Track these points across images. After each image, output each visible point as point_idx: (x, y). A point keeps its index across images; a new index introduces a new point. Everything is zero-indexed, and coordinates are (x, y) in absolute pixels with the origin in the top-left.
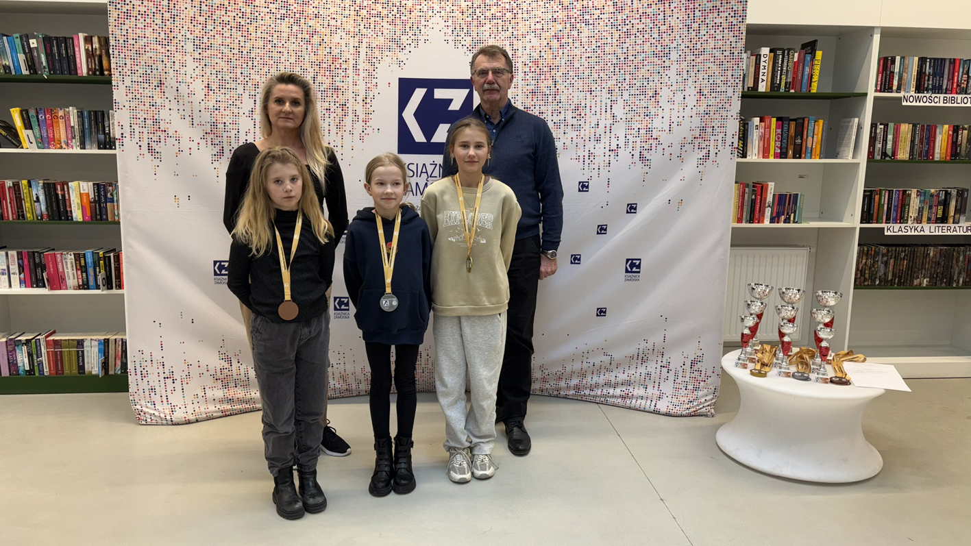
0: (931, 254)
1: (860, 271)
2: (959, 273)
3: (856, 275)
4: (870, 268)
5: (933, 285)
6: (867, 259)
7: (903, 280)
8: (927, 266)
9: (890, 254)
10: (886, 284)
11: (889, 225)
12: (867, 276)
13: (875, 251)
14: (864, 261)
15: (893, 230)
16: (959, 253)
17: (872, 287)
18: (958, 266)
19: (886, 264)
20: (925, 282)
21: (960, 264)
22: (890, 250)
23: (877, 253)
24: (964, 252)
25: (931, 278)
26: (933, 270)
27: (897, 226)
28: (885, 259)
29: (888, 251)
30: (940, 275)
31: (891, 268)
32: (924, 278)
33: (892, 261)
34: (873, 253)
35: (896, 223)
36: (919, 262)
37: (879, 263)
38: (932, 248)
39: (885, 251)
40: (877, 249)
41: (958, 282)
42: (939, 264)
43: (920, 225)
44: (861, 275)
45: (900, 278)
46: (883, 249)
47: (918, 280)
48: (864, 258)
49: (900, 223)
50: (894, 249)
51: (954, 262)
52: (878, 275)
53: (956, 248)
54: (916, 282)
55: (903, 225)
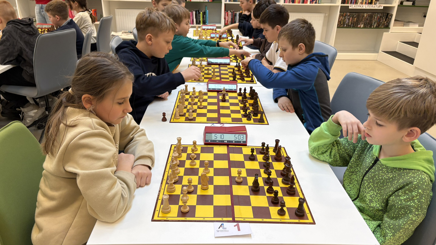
0: (365, 16)
1: (339, 22)
2: (375, 23)
3: (338, 23)
4: (343, 21)
5: (364, 27)
6: (342, 17)
7: (354, 25)
8: (363, 20)
9: (350, 16)
10: (349, 26)
11: (351, 5)
12: (342, 23)
13: (345, 14)
14: (341, 18)
15: (352, 6)
16: (375, 15)
17: (343, 27)
18: (374, 20)
19: (349, 19)
20: (362, 26)
21: (375, 20)
22: (351, 14)
23: (346, 15)
24: (377, 15)
25: (364, 24)
26: (365, 22)
27: (354, 5)
28: (349, 17)
29: (350, 14)
30: (368, 24)
31: (350, 21)
32: (362, 24)
33: (351, 18)
34: (345, 15)
35: (354, 4)
36: (361, 18)
37: (347, 19)
38: (366, 14)
39: (349, 14)
40: (346, 14)
41: (374, 26)
42: (368, 19)
43: (362, 5)
44: (340, 23)
45: (353, 24)
46: (348, 14)
47: (360, 25)
48: (341, 17)
49: (355, 4)
50: (352, 14)
51: (373, 19)
52: (346, 23)
53: (374, 14)
54: (359, 26)
55: (356, 5)
